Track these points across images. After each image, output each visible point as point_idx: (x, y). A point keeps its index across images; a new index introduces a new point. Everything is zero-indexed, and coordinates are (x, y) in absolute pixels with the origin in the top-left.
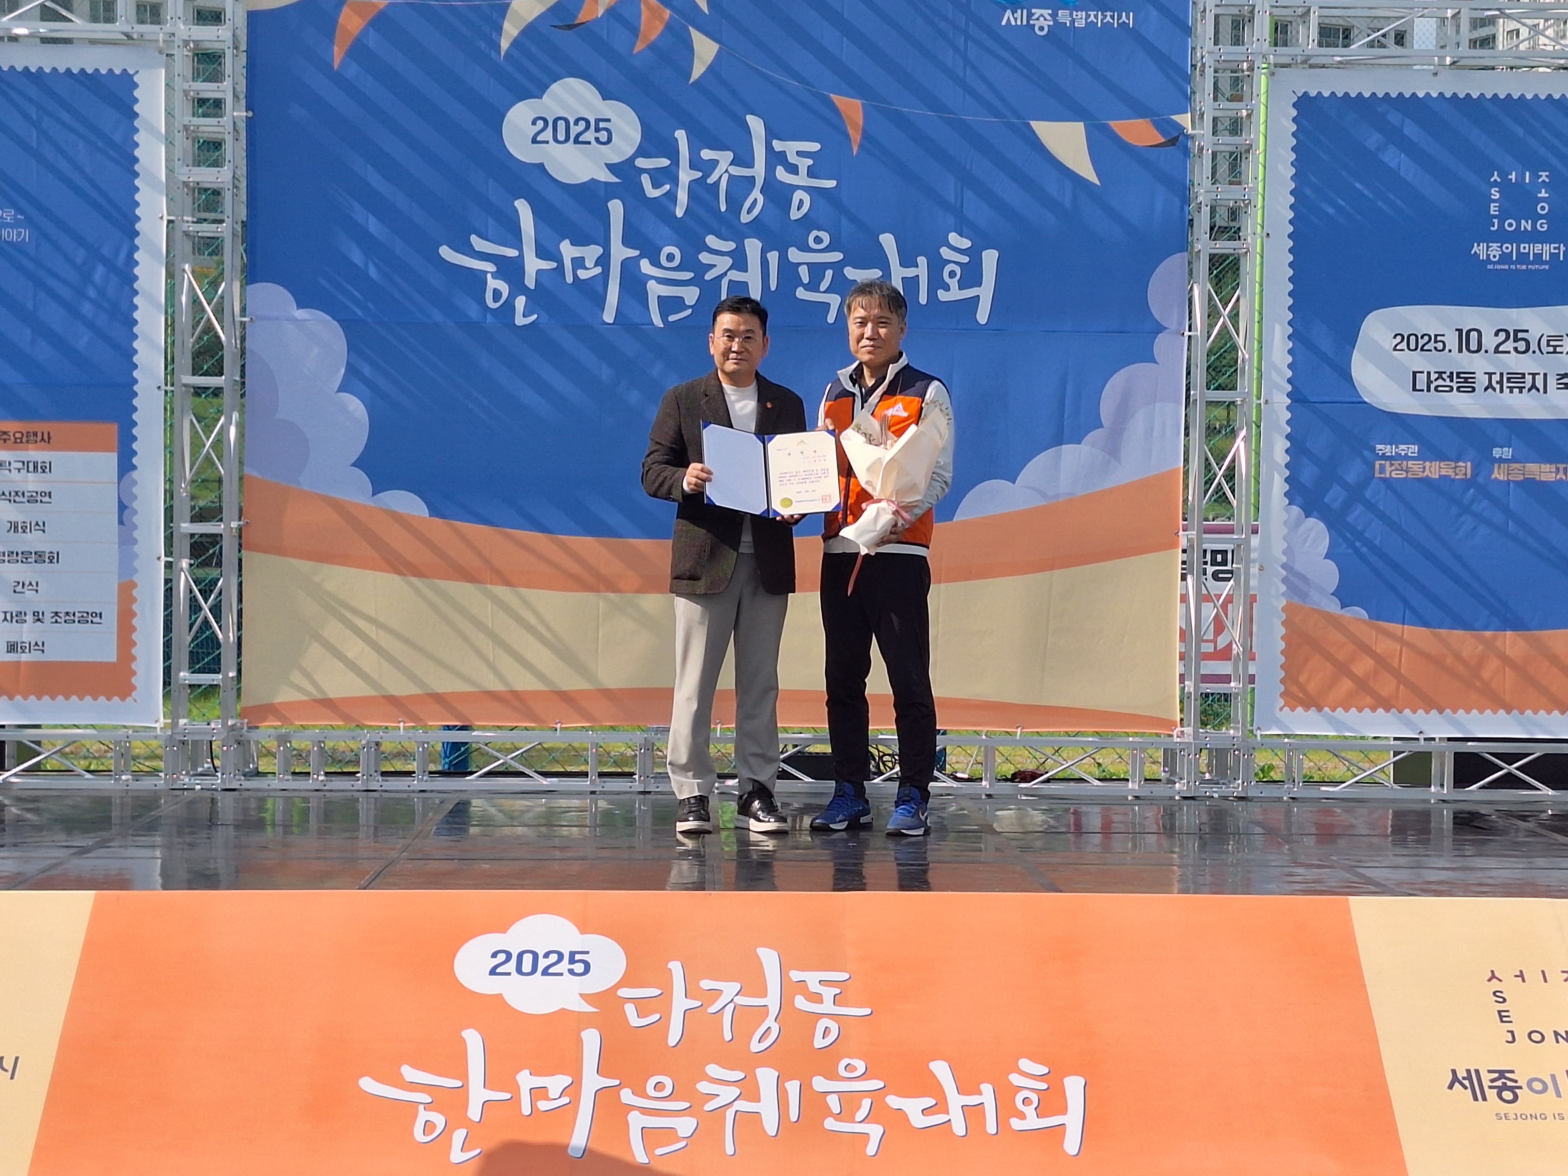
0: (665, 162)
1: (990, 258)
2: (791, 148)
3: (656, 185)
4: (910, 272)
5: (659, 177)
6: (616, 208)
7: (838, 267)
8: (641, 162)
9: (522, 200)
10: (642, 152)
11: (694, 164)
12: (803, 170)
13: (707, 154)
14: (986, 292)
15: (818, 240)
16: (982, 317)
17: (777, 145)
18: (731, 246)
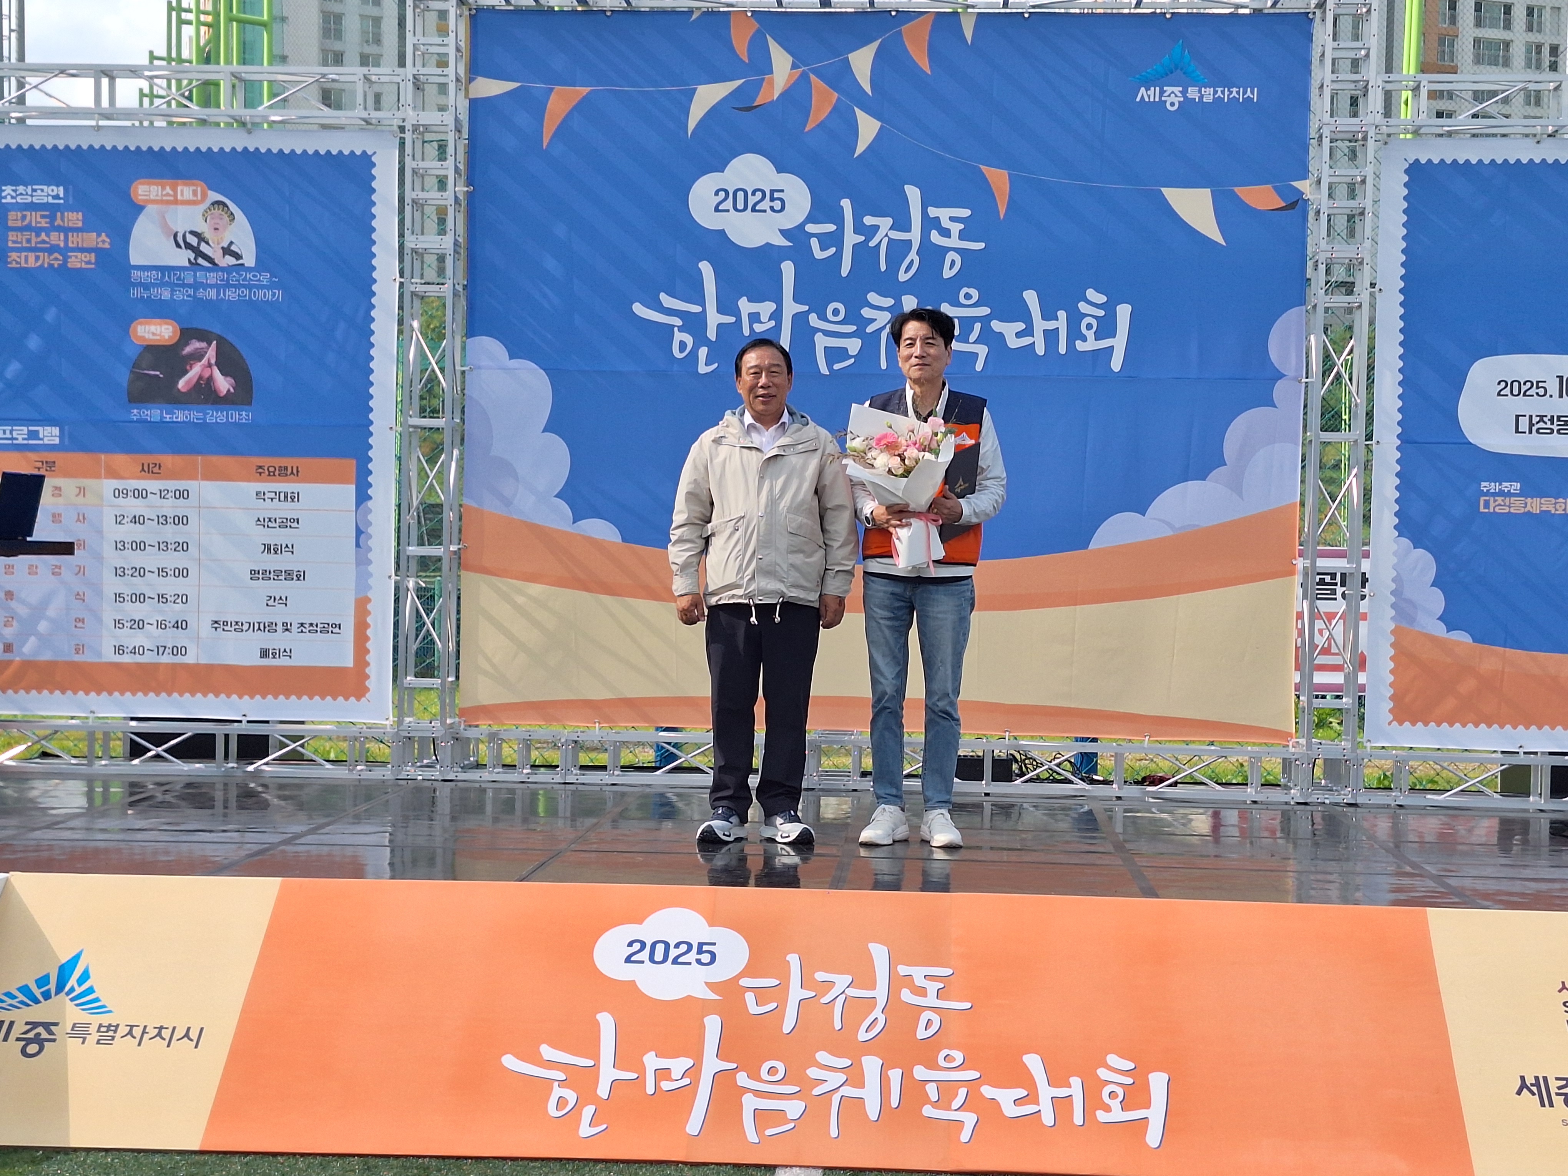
0: (831, 228)
1: (1124, 312)
2: (943, 214)
3: (823, 249)
4: (1051, 325)
5: (826, 240)
6: (788, 269)
7: (985, 321)
8: (810, 228)
9: (705, 262)
10: (811, 218)
11: (859, 228)
12: (955, 233)
13: (869, 220)
14: (1119, 343)
15: (968, 296)
16: (1116, 364)
17: (933, 212)
18: (889, 302)
